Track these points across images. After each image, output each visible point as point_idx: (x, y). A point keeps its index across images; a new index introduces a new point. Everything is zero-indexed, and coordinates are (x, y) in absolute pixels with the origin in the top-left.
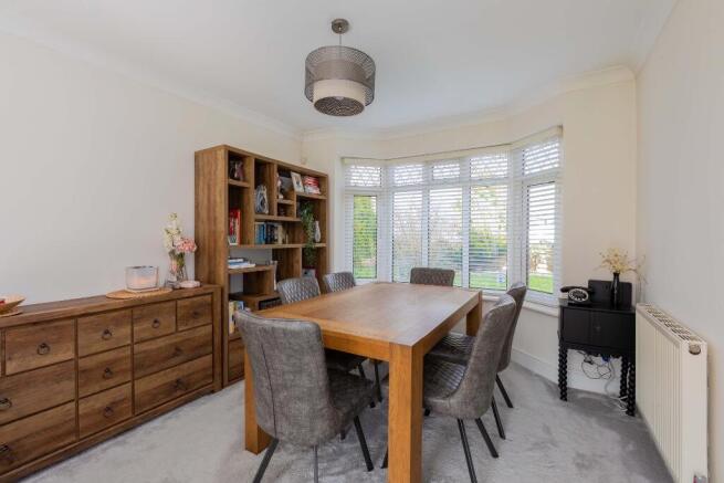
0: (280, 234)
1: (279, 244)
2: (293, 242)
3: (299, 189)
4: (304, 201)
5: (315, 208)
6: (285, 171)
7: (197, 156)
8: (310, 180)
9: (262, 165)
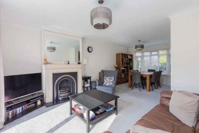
0: (125, 64)
1: (125, 66)
2: (127, 65)
3: (129, 57)
4: (130, 59)
5: (131, 60)
6: (127, 55)
7: (117, 54)
8: (130, 56)
9: (125, 55)
